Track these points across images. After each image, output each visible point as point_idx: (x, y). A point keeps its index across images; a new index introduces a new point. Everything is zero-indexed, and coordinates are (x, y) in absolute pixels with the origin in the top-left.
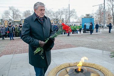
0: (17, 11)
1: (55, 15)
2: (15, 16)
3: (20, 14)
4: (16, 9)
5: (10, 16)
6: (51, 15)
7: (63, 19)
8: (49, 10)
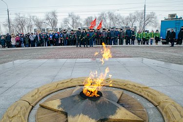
0: (77, 18)
1: (125, 22)
2: (75, 24)
3: (81, 22)
4: (77, 16)
5: (69, 25)
6: (119, 23)
7: (135, 27)
8: (116, 15)
